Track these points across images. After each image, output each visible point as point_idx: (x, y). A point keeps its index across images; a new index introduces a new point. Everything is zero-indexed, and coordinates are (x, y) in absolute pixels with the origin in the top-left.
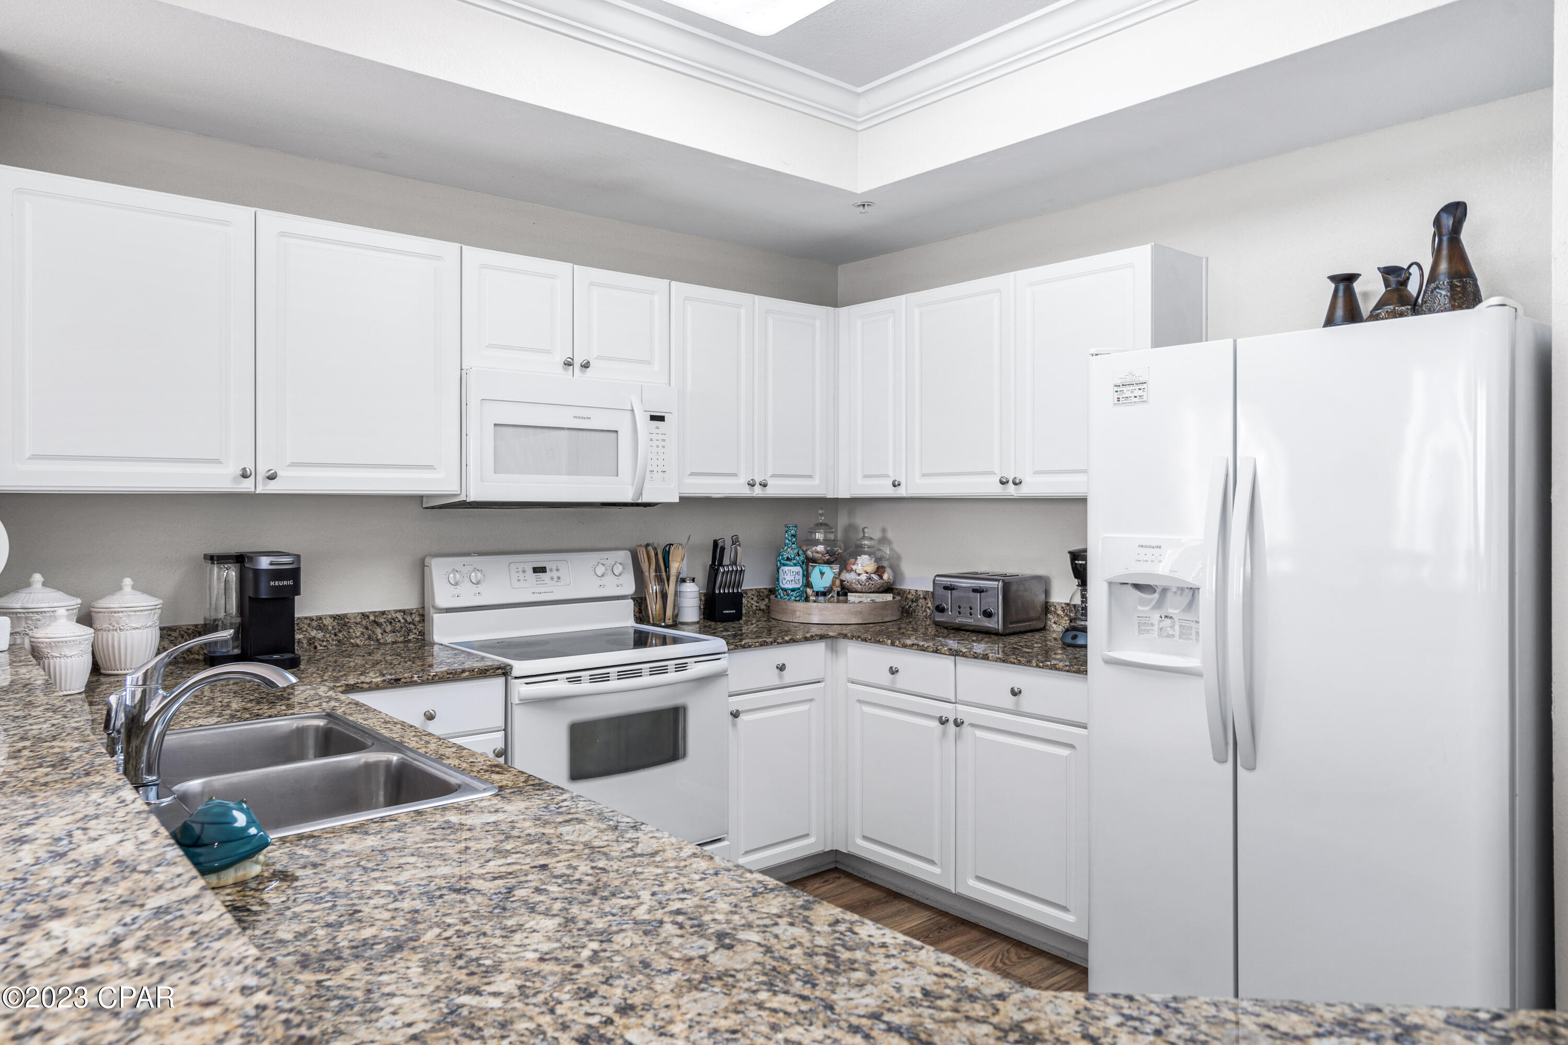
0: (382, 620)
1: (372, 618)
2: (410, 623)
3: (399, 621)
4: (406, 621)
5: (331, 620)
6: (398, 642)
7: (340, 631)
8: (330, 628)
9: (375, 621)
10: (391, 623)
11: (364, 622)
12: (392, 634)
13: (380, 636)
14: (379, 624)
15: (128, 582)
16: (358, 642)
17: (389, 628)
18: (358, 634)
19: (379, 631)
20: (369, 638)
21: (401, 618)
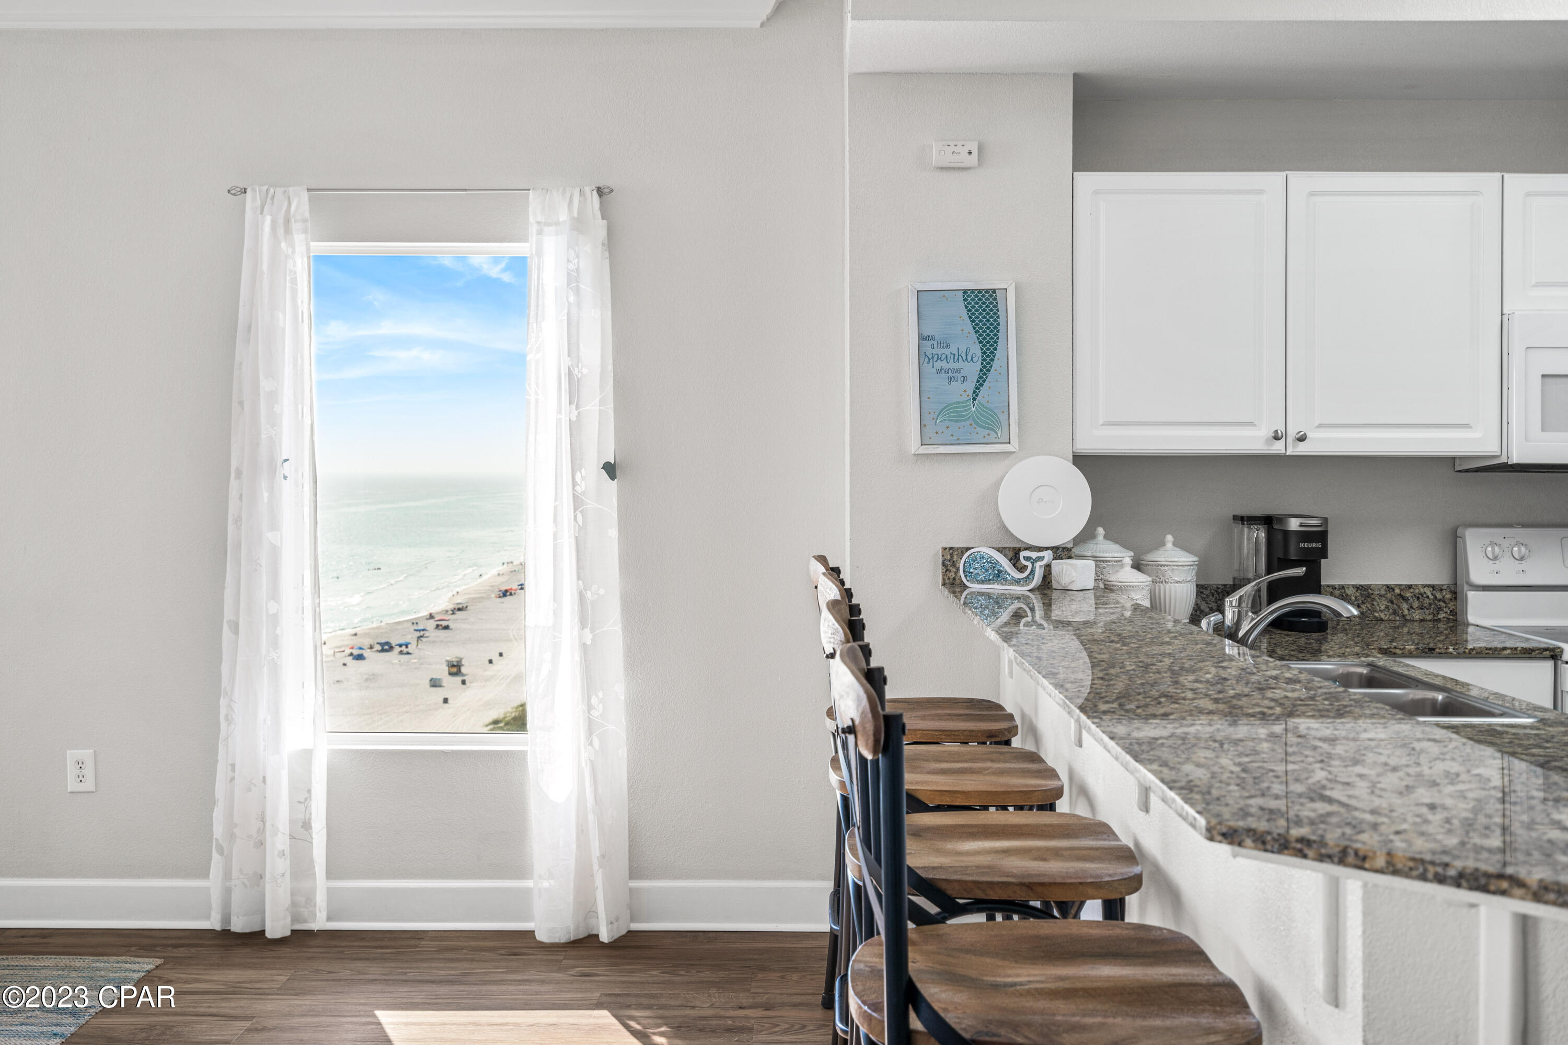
0: (1408, 595)
1: (1397, 591)
2: (1440, 600)
3: (1428, 597)
4: (1435, 597)
5: (1354, 590)
6: (1427, 621)
7: (1363, 603)
8: (1353, 598)
9: (1400, 595)
10: (1418, 598)
11: (1389, 596)
12: (1420, 611)
13: (1406, 612)
14: (1405, 599)
15: (1169, 538)
16: (1382, 616)
17: (1416, 604)
18: (1383, 607)
19: (1405, 606)
20: (1395, 613)
21: (1429, 594)
